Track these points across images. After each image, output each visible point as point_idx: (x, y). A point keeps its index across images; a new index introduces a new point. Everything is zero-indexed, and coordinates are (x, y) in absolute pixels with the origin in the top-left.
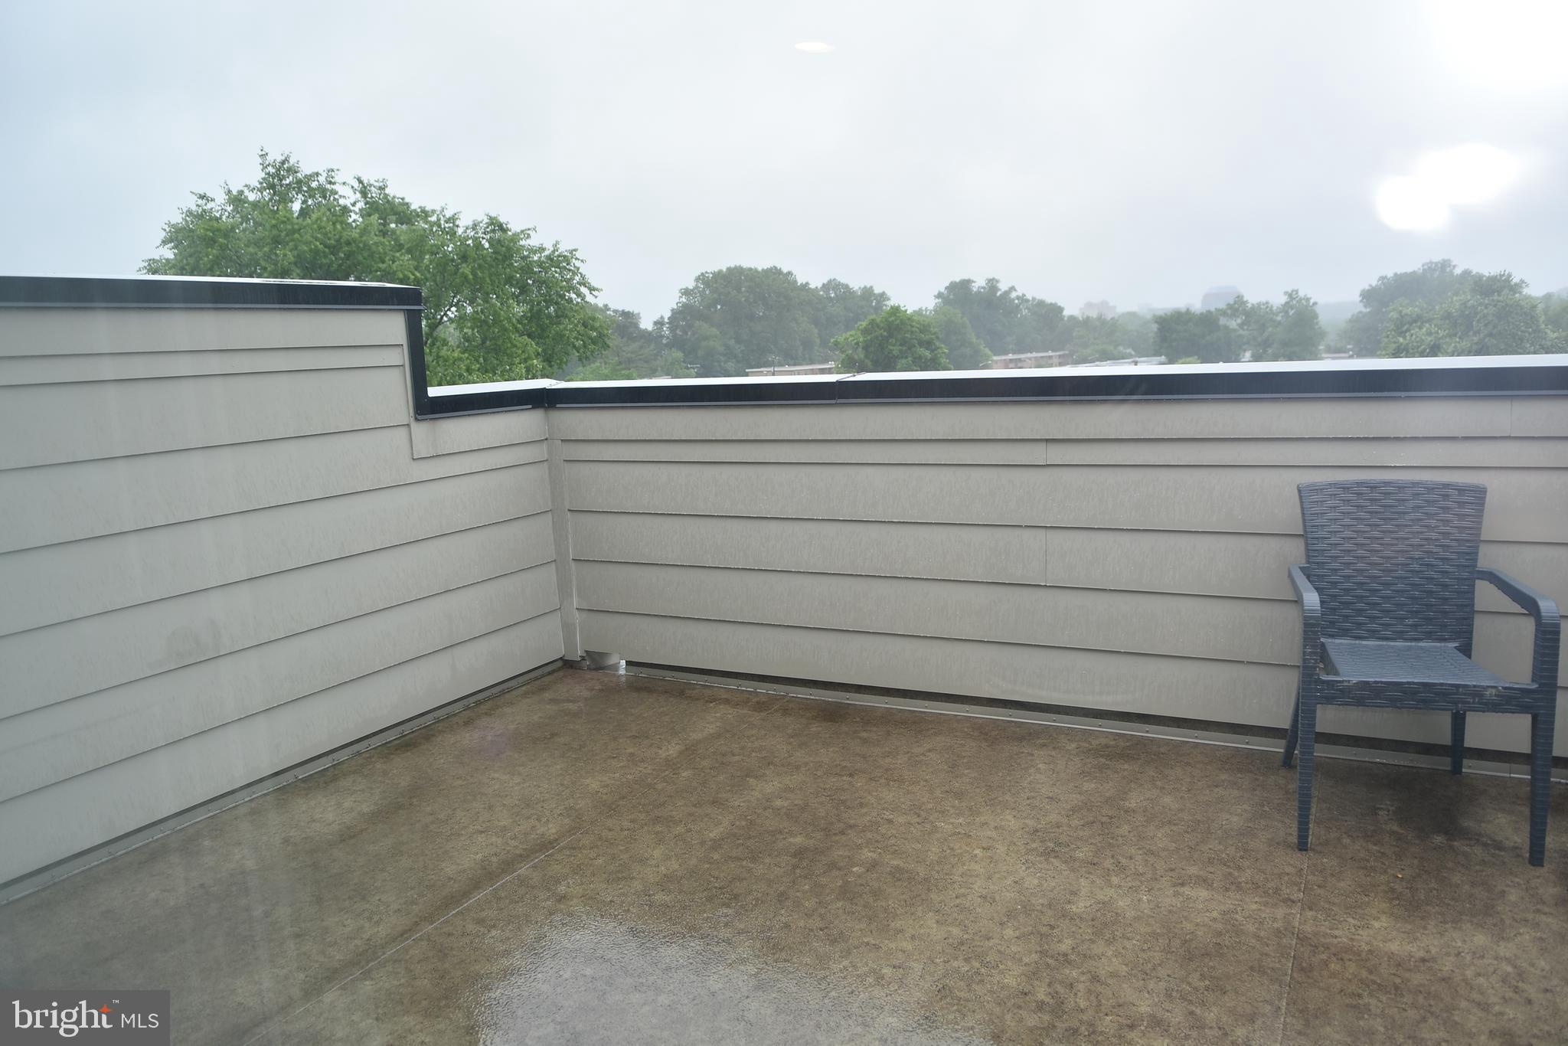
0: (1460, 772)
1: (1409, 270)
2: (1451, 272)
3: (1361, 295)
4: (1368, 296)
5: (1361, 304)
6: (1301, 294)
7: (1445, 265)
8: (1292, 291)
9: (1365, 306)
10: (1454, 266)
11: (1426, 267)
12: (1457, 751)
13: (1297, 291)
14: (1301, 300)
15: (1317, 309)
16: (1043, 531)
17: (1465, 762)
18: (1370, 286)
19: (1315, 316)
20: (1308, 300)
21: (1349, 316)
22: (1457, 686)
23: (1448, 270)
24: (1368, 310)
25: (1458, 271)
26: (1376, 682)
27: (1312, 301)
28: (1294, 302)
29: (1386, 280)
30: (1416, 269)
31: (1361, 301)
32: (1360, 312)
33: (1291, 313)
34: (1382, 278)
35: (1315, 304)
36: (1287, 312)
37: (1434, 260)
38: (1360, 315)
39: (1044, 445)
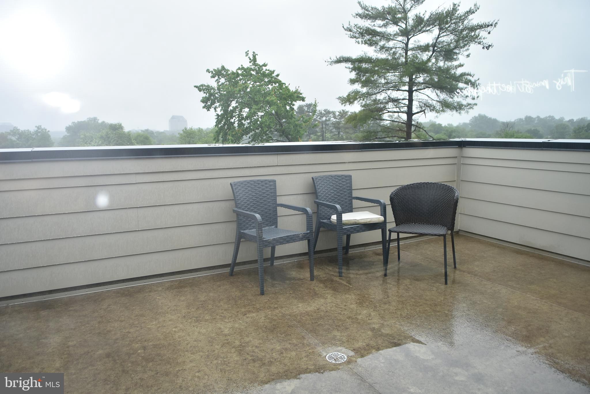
0: (273, 264)
1: (83, 120)
2: (97, 122)
3: (66, 128)
4: (68, 129)
5: (66, 132)
6: (43, 127)
7: (95, 119)
8: (39, 126)
9: (68, 133)
10: (98, 120)
11: (88, 119)
12: (273, 258)
13: (41, 126)
14: (43, 129)
15: (49, 133)
16: (136, 209)
17: (275, 261)
18: (69, 125)
19: (49, 136)
20: (46, 130)
21: (62, 137)
22: (294, 235)
23: (96, 121)
24: (69, 134)
25: (100, 122)
26: (277, 238)
27: (47, 130)
28: (40, 130)
29: (74, 124)
30: (85, 120)
31: (66, 131)
32: (66, 135)
33: (39, 134)
34: (73, 123)
35: (49, 131)
36: (37, 134)
37: (91, 117)
38: (66, 136)
39: (135, 175)
